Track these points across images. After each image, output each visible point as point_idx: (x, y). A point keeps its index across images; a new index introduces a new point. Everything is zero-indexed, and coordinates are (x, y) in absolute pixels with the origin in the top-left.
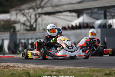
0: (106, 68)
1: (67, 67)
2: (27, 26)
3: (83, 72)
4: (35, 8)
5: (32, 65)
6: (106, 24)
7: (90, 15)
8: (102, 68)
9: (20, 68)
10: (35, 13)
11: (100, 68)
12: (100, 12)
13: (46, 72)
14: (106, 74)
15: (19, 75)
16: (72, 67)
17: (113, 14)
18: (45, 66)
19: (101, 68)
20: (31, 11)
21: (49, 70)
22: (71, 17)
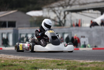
2: (57, 22)
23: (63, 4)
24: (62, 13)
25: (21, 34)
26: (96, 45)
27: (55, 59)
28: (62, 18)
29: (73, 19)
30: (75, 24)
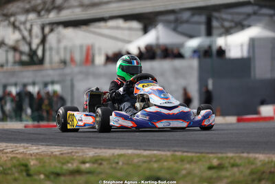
0: (212, 153)
1: (117, 152)
2: (21, 53)
3: (156, 161)
4: (42, 10)
5: (35, 148)
6: (210, 47)
7: (173, 25)
8: (202, 153)
9: (7, 153)
10: (40, 21)
11: (196, 153)
12: (196, 18)
13: (68, 162)
14: (210, 168)
15: (4, 170)
16: (130, 151)
17: (227, 24)
18: (66, 149)
19: (199, 153)
20: (32, 16)
21: (75, 157)
22: (126, 32)
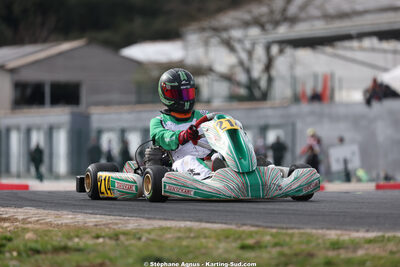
23: (261, 16)
24: (260, 52)
25: (100, 132)
26: (390, 174)
27: (233, 227)
28: (257, 70)
29: (299, 71)
30: (309, 92)
